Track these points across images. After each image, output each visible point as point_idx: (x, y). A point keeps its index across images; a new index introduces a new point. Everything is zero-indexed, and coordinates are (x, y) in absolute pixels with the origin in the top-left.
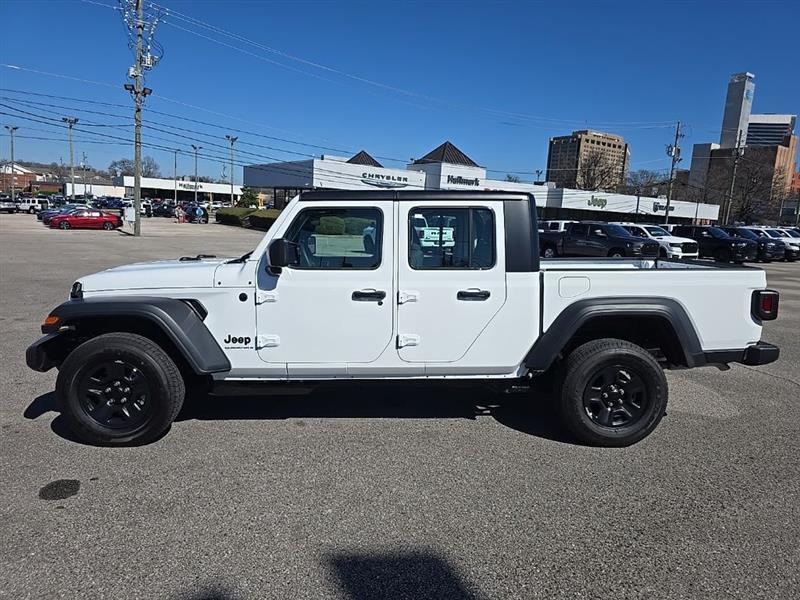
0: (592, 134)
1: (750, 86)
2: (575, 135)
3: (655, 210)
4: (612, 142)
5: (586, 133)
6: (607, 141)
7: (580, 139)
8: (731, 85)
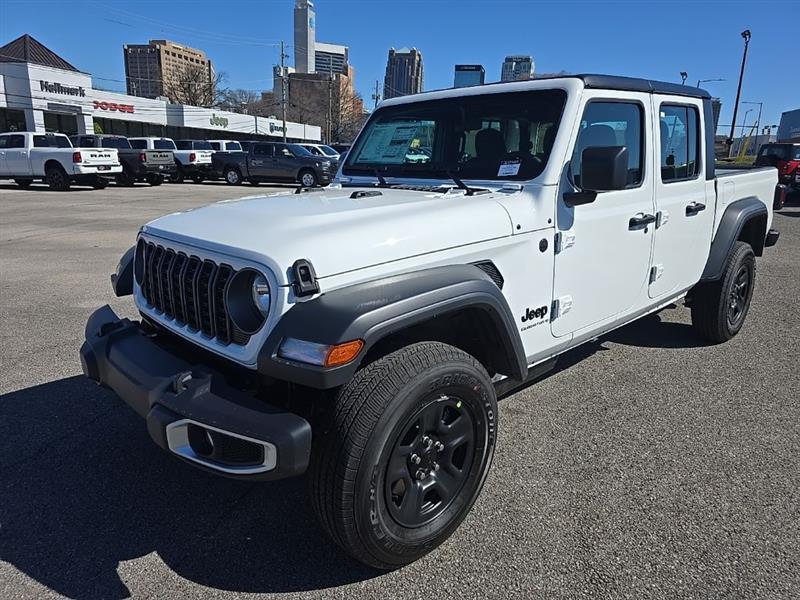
0: (171, 45)
1: (311, 14)
2: (153, 44)
3: (272, 130)
4: (195, 57)
5: (164, 43)
6: (189, 56)
7: (159, 51)
8: (296, 10)
